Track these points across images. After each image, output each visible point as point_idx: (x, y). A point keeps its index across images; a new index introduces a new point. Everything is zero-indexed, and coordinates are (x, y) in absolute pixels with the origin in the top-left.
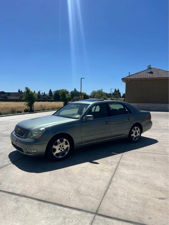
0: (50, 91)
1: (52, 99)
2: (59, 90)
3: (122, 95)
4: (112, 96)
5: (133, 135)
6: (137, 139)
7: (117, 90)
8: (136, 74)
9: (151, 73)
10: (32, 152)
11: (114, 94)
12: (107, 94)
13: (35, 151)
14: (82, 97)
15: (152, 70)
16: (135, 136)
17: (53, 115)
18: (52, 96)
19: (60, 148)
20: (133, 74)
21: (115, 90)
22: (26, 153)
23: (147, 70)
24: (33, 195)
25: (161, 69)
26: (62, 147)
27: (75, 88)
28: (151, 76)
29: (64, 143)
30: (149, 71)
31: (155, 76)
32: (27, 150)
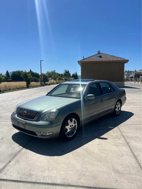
0: (7, 72)
1: (10, 79)
2: (16, 71)
3: (71, 75)
4: (64, 76)
5: (117, 110)
6: (119, 113)
7: (67, 71)
8: (89, 57)
9: (101, 57)
10: (48, 135)
11: (65, 74)
12: (59, 75)
13: (51, 133)
14: (42, 77)
15: (101, 55)
16: (118, 110)
17: (47, 95)
18: (9, 76)
19: (71, 127)
20: (86, 58)
21: (66, 71)
22: (40, 136)
23: (97, 54)
24: (77, 182)
25: (107, 54)
26: (72, 126)
27: (31, 70)
28: (100, 59)
29: (73, 122)
30: (99, 55)
31: (104, 59)
32: (42, 133)
